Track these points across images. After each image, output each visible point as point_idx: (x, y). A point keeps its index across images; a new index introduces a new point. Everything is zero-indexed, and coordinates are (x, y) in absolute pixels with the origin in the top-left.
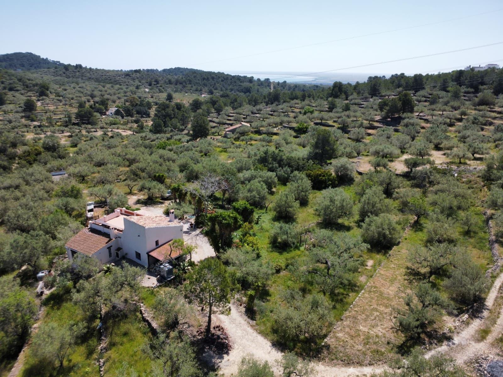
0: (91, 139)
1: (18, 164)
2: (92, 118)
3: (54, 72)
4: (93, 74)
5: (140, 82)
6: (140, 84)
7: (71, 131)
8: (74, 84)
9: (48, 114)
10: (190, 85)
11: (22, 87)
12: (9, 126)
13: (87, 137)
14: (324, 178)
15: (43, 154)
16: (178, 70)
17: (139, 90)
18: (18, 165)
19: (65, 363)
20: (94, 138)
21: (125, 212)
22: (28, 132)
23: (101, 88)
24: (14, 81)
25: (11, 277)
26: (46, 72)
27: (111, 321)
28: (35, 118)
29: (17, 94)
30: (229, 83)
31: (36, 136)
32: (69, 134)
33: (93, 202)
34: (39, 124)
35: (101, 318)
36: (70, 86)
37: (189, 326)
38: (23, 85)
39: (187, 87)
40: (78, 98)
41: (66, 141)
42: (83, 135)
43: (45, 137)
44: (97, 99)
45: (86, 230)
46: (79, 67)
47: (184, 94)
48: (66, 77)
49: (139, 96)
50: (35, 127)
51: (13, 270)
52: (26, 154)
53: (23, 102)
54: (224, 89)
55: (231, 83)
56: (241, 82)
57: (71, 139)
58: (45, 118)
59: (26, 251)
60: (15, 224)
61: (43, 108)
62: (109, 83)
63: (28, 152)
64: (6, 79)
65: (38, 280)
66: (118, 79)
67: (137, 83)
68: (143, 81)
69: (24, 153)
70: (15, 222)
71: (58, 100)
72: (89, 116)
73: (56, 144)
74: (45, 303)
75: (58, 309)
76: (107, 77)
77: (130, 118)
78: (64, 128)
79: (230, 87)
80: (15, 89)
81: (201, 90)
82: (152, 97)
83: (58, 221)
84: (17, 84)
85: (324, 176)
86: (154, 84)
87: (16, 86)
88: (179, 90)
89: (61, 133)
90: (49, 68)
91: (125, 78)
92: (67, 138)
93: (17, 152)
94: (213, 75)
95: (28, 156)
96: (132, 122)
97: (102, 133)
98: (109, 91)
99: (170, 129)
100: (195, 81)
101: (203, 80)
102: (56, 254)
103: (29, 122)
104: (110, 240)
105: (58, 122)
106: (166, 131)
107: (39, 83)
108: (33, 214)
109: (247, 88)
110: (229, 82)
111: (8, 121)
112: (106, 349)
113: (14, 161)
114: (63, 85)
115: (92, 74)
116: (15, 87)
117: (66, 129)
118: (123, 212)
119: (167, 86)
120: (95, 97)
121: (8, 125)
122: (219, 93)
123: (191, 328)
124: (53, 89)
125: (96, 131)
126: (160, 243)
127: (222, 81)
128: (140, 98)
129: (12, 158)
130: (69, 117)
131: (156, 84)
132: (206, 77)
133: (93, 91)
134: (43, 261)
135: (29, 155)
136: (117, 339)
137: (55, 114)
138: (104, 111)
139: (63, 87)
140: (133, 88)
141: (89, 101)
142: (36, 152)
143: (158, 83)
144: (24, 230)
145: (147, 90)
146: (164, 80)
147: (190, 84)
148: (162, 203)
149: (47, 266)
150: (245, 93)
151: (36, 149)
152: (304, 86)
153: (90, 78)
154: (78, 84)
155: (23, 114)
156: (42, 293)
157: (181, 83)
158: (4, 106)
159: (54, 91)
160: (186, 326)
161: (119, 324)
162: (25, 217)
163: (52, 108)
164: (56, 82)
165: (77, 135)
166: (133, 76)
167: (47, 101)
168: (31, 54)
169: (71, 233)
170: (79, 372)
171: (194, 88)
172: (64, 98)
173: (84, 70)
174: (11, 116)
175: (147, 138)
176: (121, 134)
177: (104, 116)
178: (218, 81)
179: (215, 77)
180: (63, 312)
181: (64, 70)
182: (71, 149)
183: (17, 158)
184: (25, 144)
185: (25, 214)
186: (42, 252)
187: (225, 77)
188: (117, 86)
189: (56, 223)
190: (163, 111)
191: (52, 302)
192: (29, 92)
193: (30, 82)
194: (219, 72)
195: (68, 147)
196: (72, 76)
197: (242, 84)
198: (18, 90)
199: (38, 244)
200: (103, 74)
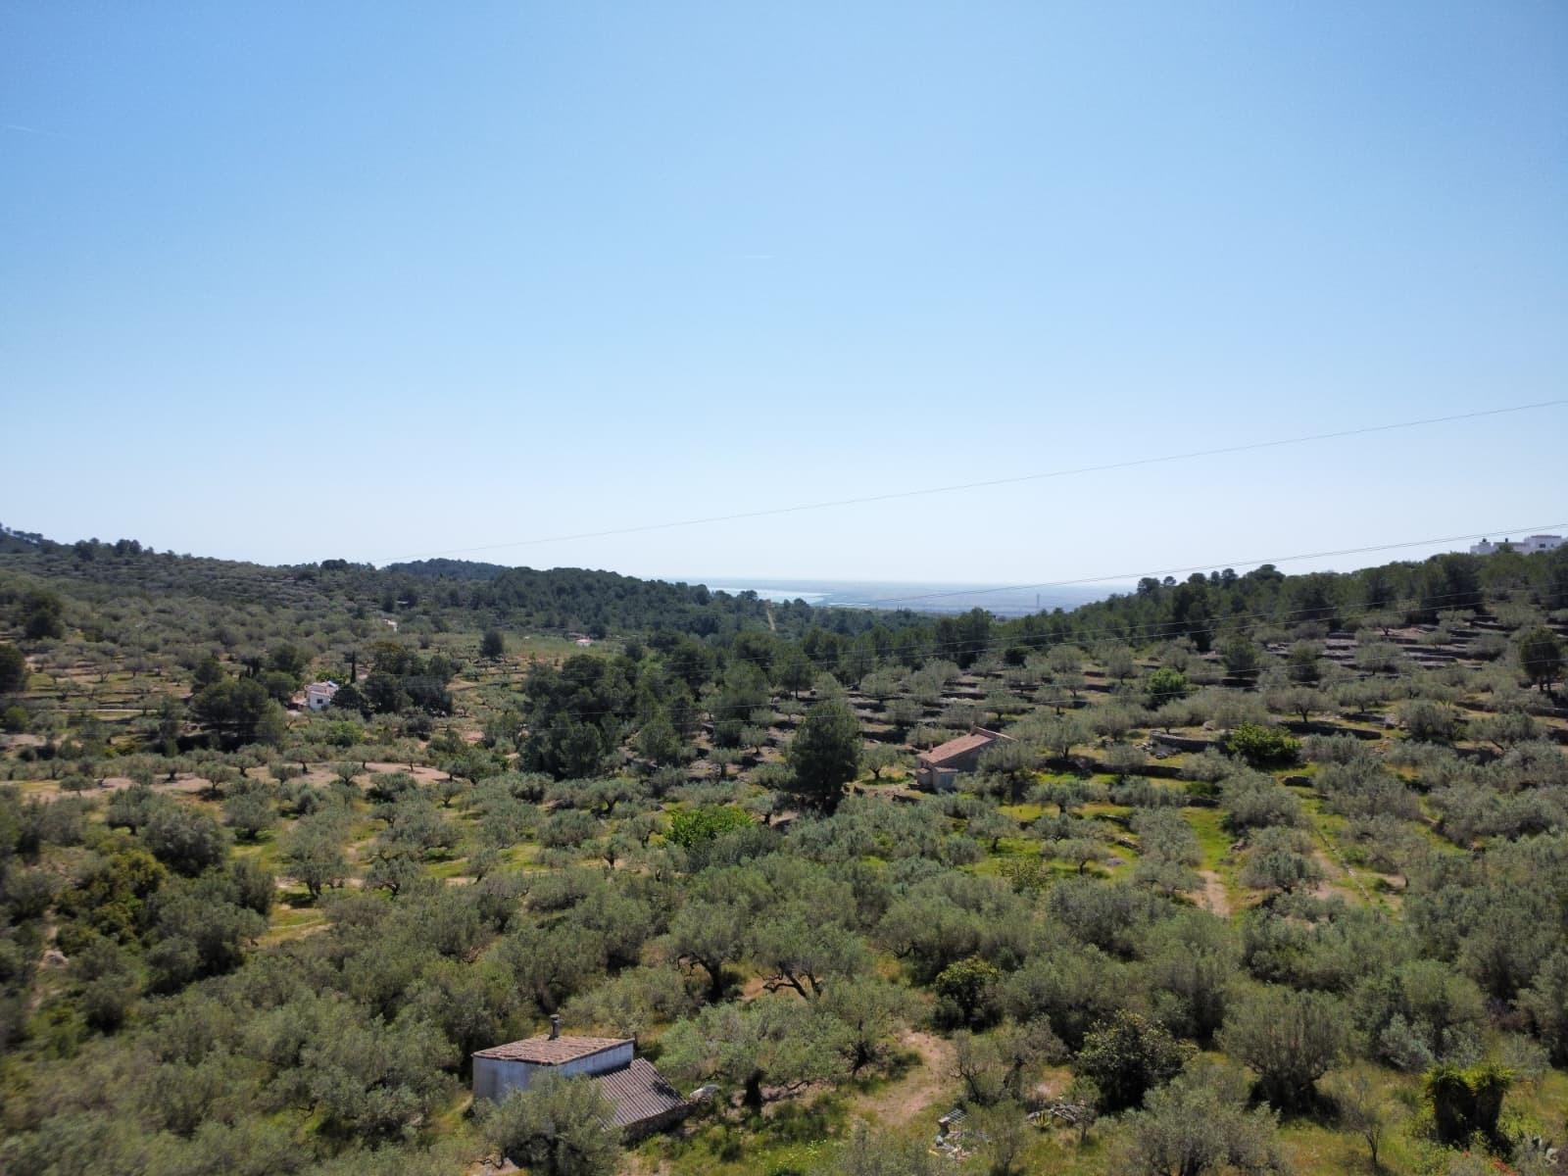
0: (307, 804)
2: (263, 719)
4: (181, 572)
5: (351, 599)
6: (355, 604)
8: (135, 599)
9: (72, 703)
10: (523, 610)
15: (166, 884)
17: (371, 624)
18: (56, 954)
28: (25, 720)
30: (643, 603)
34: (40, 743)
36: (126, 607)
39: (512, 615)
46: (127, 550)
47: (521, 638)
49: (382, 641)
50: (25, 756)
52: (98, 889)
55: (650, 602)
56: (679, 601)
58: (63, 719)
61: (50, 681)
63: (103, 877)
66: (272, 590)
68: (363, 596)
71: (103, 653)
72: (249, 711)
73: (208, 836)
76: (233, 583)
77: (392, 719)
78: (168, 762)
81: (564, 626)
86: (402, 606)
89: (168, 781)
91: (295, 584)
95: (104, 900)
97: (332, 777)
101: (560, 594)
105: (115, 734)
109: (707, 620)
110: (643, 600)
113: (37, 933)
114: (99, 601)
115: (174, 572)
117: (177, 762)
124: (74, 612)
125: (307, 771)
127: (620, 597)
128: (388, 647)
130: (165, 716)
131: (410, 605)
132: (567, 586)
133: (215, 623)
135: (108, 895)
137: (102, 705)
139: (103, 609)
142: (139, 875)
143: (412, 603)
145: (392, 624)
146: (430, 593)
147: (522, 605)
150: (703, 634)
153: (170, 586)
157: (490, 604)
159: (79, 621)
163: (83, 681)
166: (324, 580)
167: (63, 658)
171: (539, 617)
172: (122, 645)
173: (147, 560)
177: (292, 713)
178: (607, 596)
179: (594, 585)
183: (50, 915)
190: (586, 689)
194: (601, 571)
196: (106, 578)
197: (684, 607)
200: (218, 573)
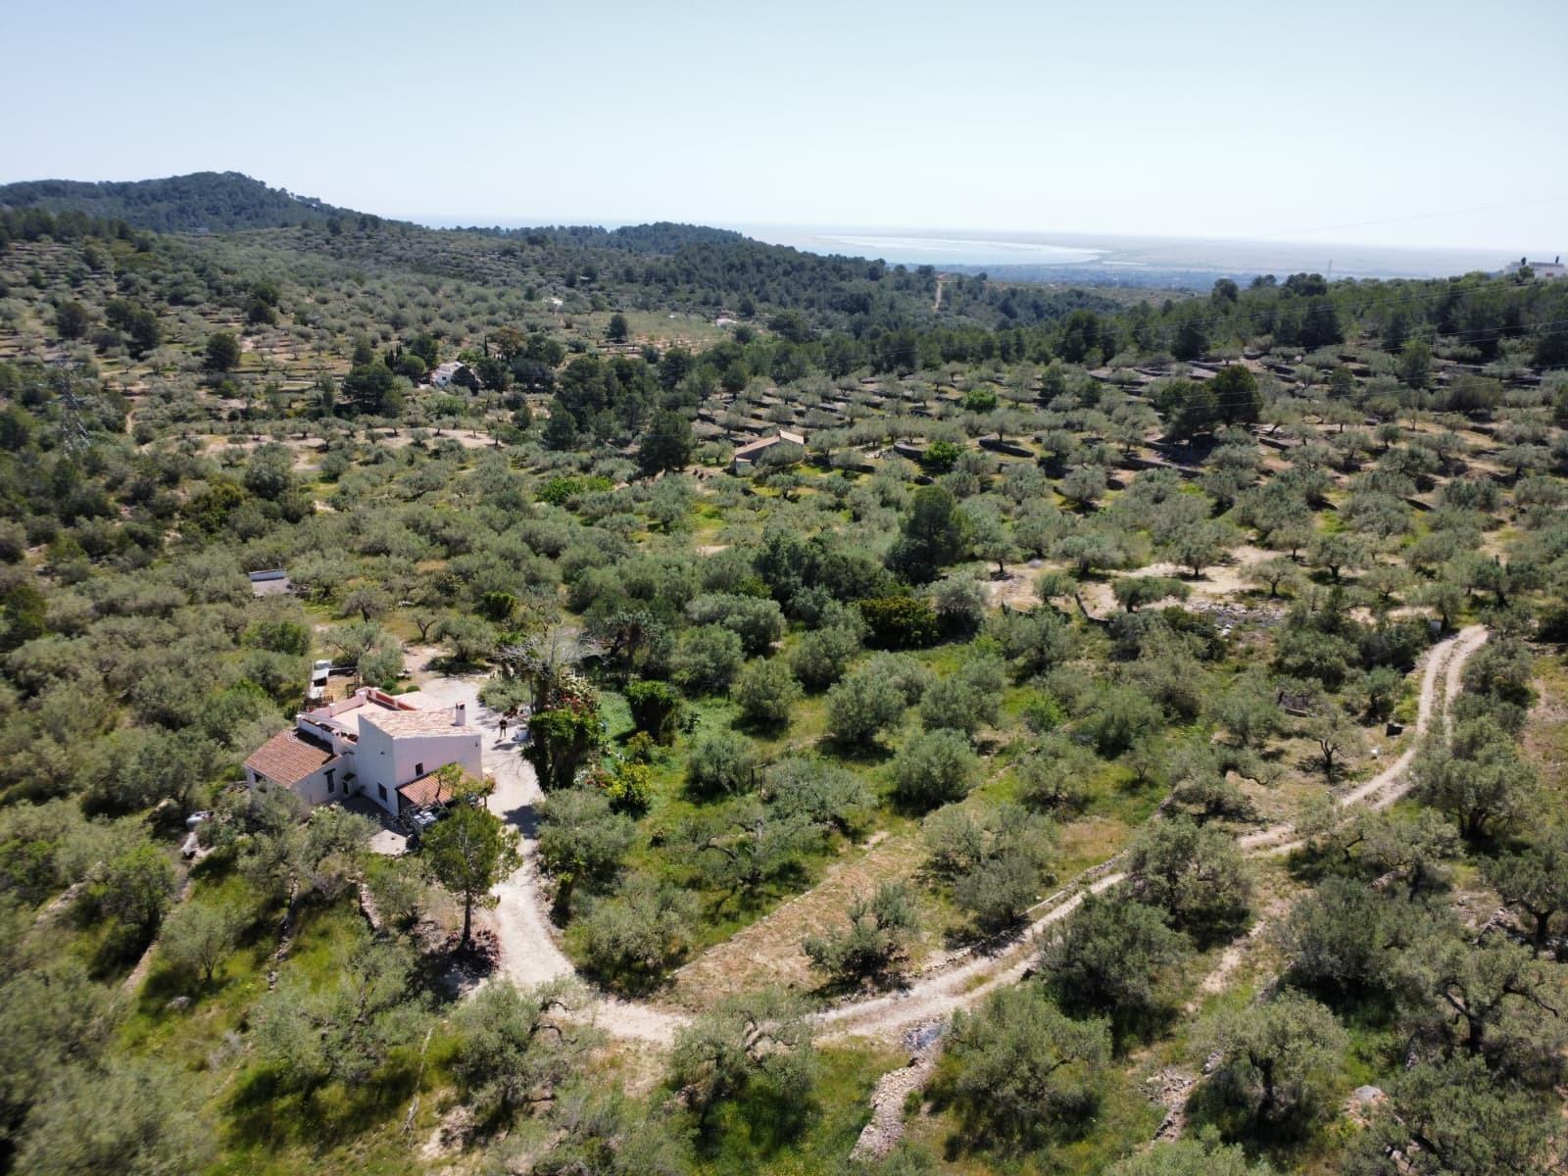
0: (378, 460)
1: (180, 530)
2: (387, 394)
3: (299, 238)
4: (411, 245)
5: (542, 275)
6: (541, 280)
7: (327, 433)
8: (350, 281)
9: (270, 377)
10: (688, 287)
11: (206, 292)
12: (165, 410)
13: (369, 452)
14: (903, 621)
15: (244, 502)
16: (662, 234)
17: (534, 305)
18: (179, 535)
19: (216, 974)
20: (386, 456)
21: (378, 696)
22: (212, 432)
23: (425, 295)
24: (185, 277)
25: (137, 819)
26: (277, 238)
27: (304, 911)
28: (234, 389)
29: (190, 314)
30: (805, 280)
31: (231, 446)
32: (319, 442)
33: (330, 661)
34: (243, 406)
35: (289, 906)
36: (338, 290)
37: (436, 929)
38: (210, 287)
39: (678, 291)
40: (357, 329)
41: (311, 462)
42: (356, 448)
43: (255, 451)
44: (409, 333)
45: (288, 733)
47: (665, 316)
48: (333, 255)
49: (531, 322)
50: (232, 416)
51: (142, 806)
52: (200, 505)
53: (205, 339)
54: (788, 299)
55: (812, 279)
56: (842, 278)
57: (324, 456)
58: (261, 388)
59: (166, 770)
60: (154, 707)
61: (258, 359)
62: (453, 276)
63: (207, 497)
64: (165, 271)
65: (188, 828)
66: (477, 264)
67: (533, 277)
68: (552, 272)
69: (196, 502)
70: (154, 702)
71: (301, 335)
72: (381, 387)
73: (279, 478)
74: (195, 874)
75: (217, 885)
76: (449, 256)
77: (494, 395)
78: (309, 424)
79: (810, 292)
80: (186, 299)
81: (718, 303)
82: (569, 326)
83: (241, 708)
84: (193, 283)
85: (905, 615)
86: (583, 282)
87: (190, 289)
88: (654, 300)
89: (299, 439)
90: (285, 225)
92: (314, 454)
93: (179, 498)
94: (759, 257)
95: (204, 509)
96: (499, 406)
97: (411, 440)
98: (449, 307)
99: (593, 437)
100: (705, 274)
101: (729, 270)
102: (230, 779)
103: (216, 401)
104: (333, 756)
105: (294, 401)
106: (581, 443)
107: (251, 281)
108: (195, 685)
109: (858, 297)
110: (806, 276)
111: (163, 396)
112: (286, 957)
113: (168, 523)
114: (319, 285)
115: (406, 245)
116: (187, 294)
117: (315, 426)
118: (374, 697)
119: (620, 287)
120: (405, 324)
121: (161, 408)
122: (770, 311)
123: (439, 932)
124: (289, 300)
125: (395, 435)
126: (426, 770)
127: (786, 273)
128: (533, 328)
129: (164, 513)
130: (327, 389)
131: (589, 282)
132: (737, 262)
133: (401, 306)
134: (201, 792)
135: (207, 508)
136: (307, 941)
137: (289, 377)
138: (426, 370)
139: (317, 293)
140: (515, 296)
141: (386, 338)
142: (228, 498)
143: (593, 279)
144: (170, 721)
145: (558, 302)
146: (612, 268)
147: (688, 282)
148: (486, 670)
149: (207, 803)
150: (851, 312)
151: (227, 492)
152: (1040, 291)
153: (400, 259)
154: (361, 283)
155: (203, 377)
156: (192, 854)
157: (660, 281)
158: (155, 351)
159: (291, 307)
160: (431, 927)
161: (317, 918)
162: (176, 691)
163: (282, 358)
164: (301, 277)
165: (341, 447)
166: (524, 255)
167: (271, 338)
168: (239, 175)
169: (260, 737)
170: (235, 989)
171: (700, 294)
172: (319, 328)
174: (169, 382)
175: (529, 460)
176: (460, 447)
177: (423, 387)
178: (774, 273)
179: (766, 261)
180: (223, 893)
181: (327, 234)
182: (323, 487)
183: (177, 515)
184: (199, 477)
185: (176, 684)
186: (199, 773)
187: (796, 262)
188: (472, 289)
189: (236, 712)
190: (579, 385)
191: (208, 872)
192: (224, 309)
193: (229, 277)
194: (779, 246)
195: (313, 481)
196: (350, 251)
197: (843, 284)
198: (193, 304)
199: (191, 758)
